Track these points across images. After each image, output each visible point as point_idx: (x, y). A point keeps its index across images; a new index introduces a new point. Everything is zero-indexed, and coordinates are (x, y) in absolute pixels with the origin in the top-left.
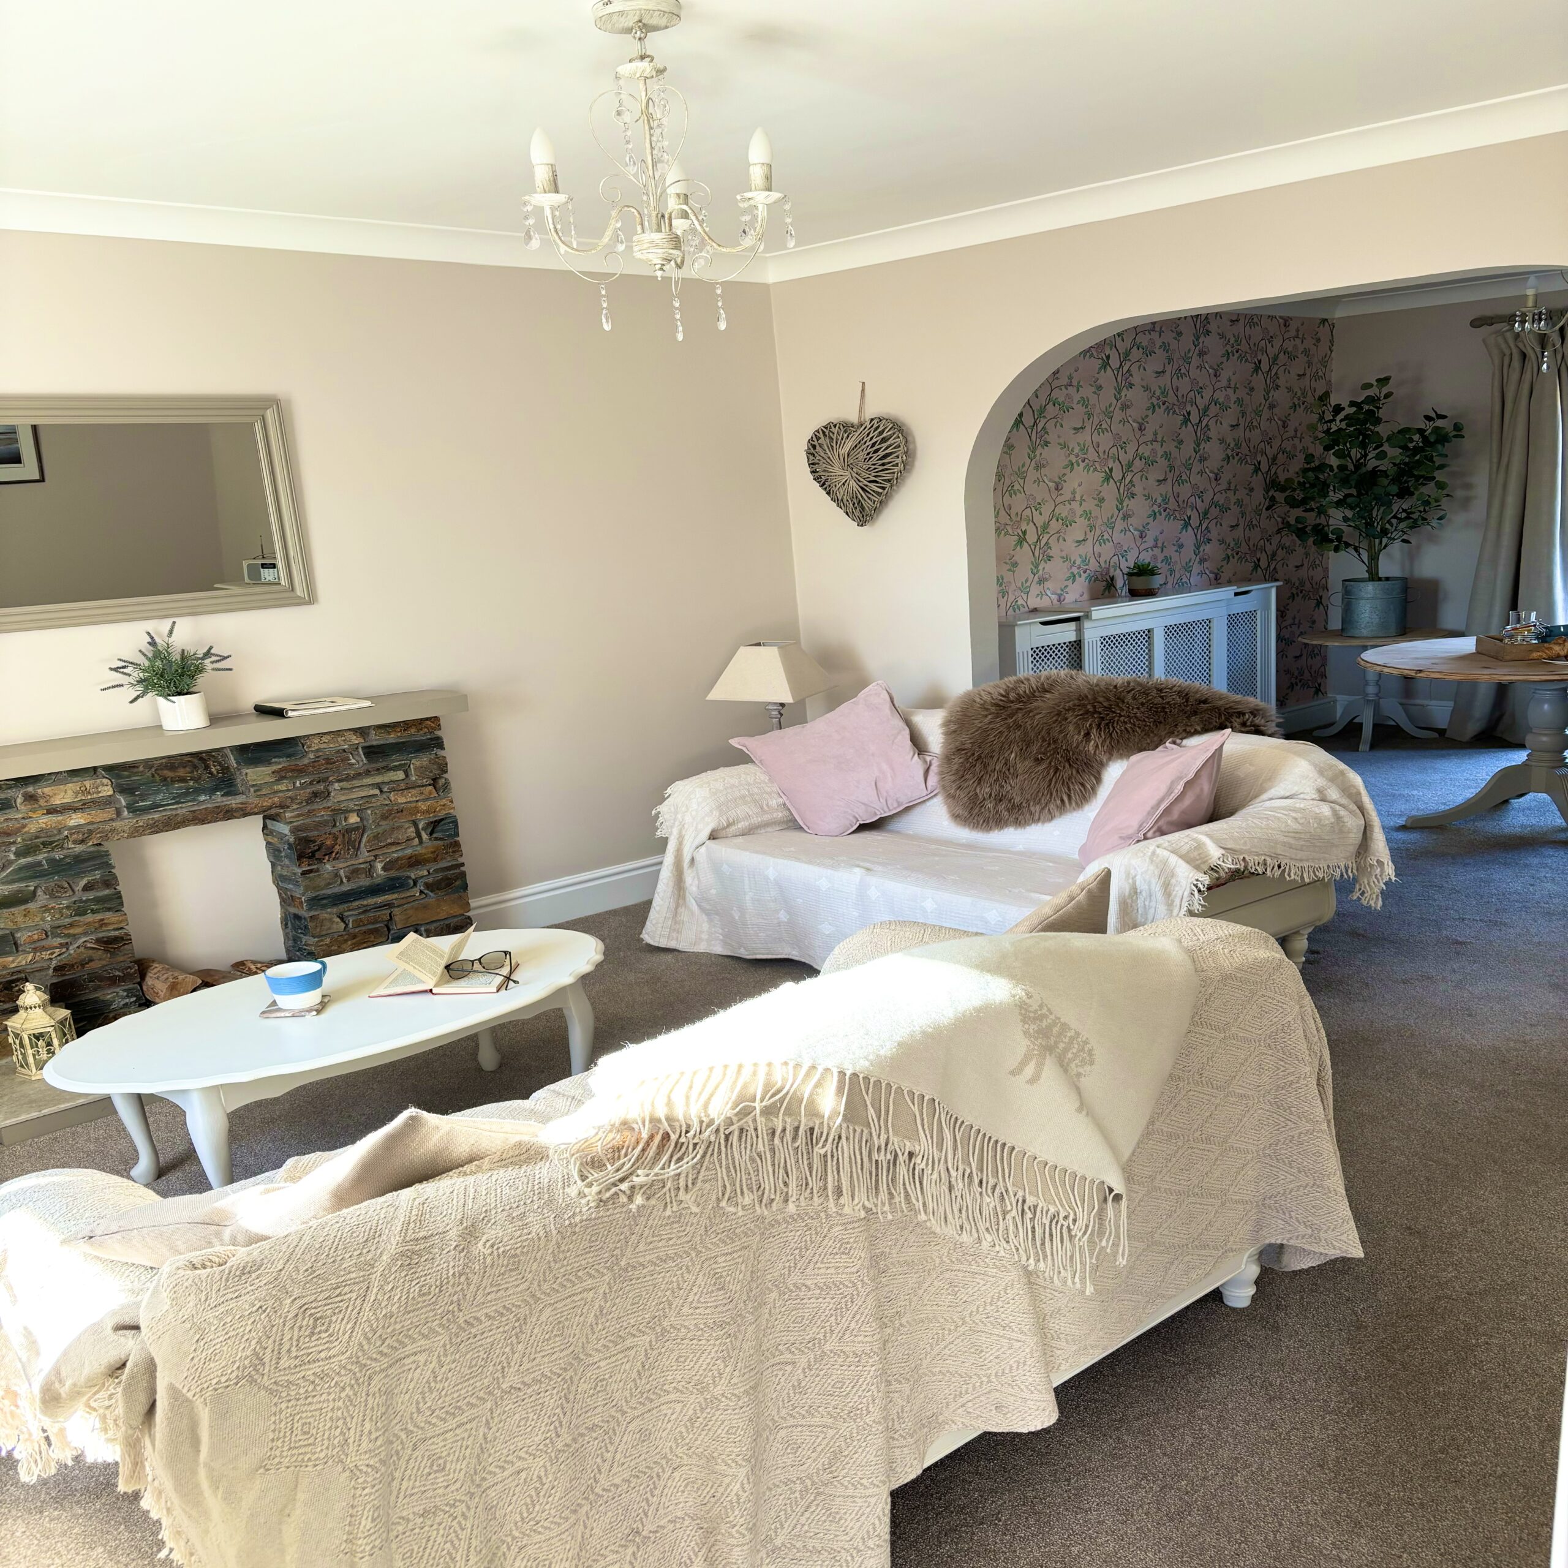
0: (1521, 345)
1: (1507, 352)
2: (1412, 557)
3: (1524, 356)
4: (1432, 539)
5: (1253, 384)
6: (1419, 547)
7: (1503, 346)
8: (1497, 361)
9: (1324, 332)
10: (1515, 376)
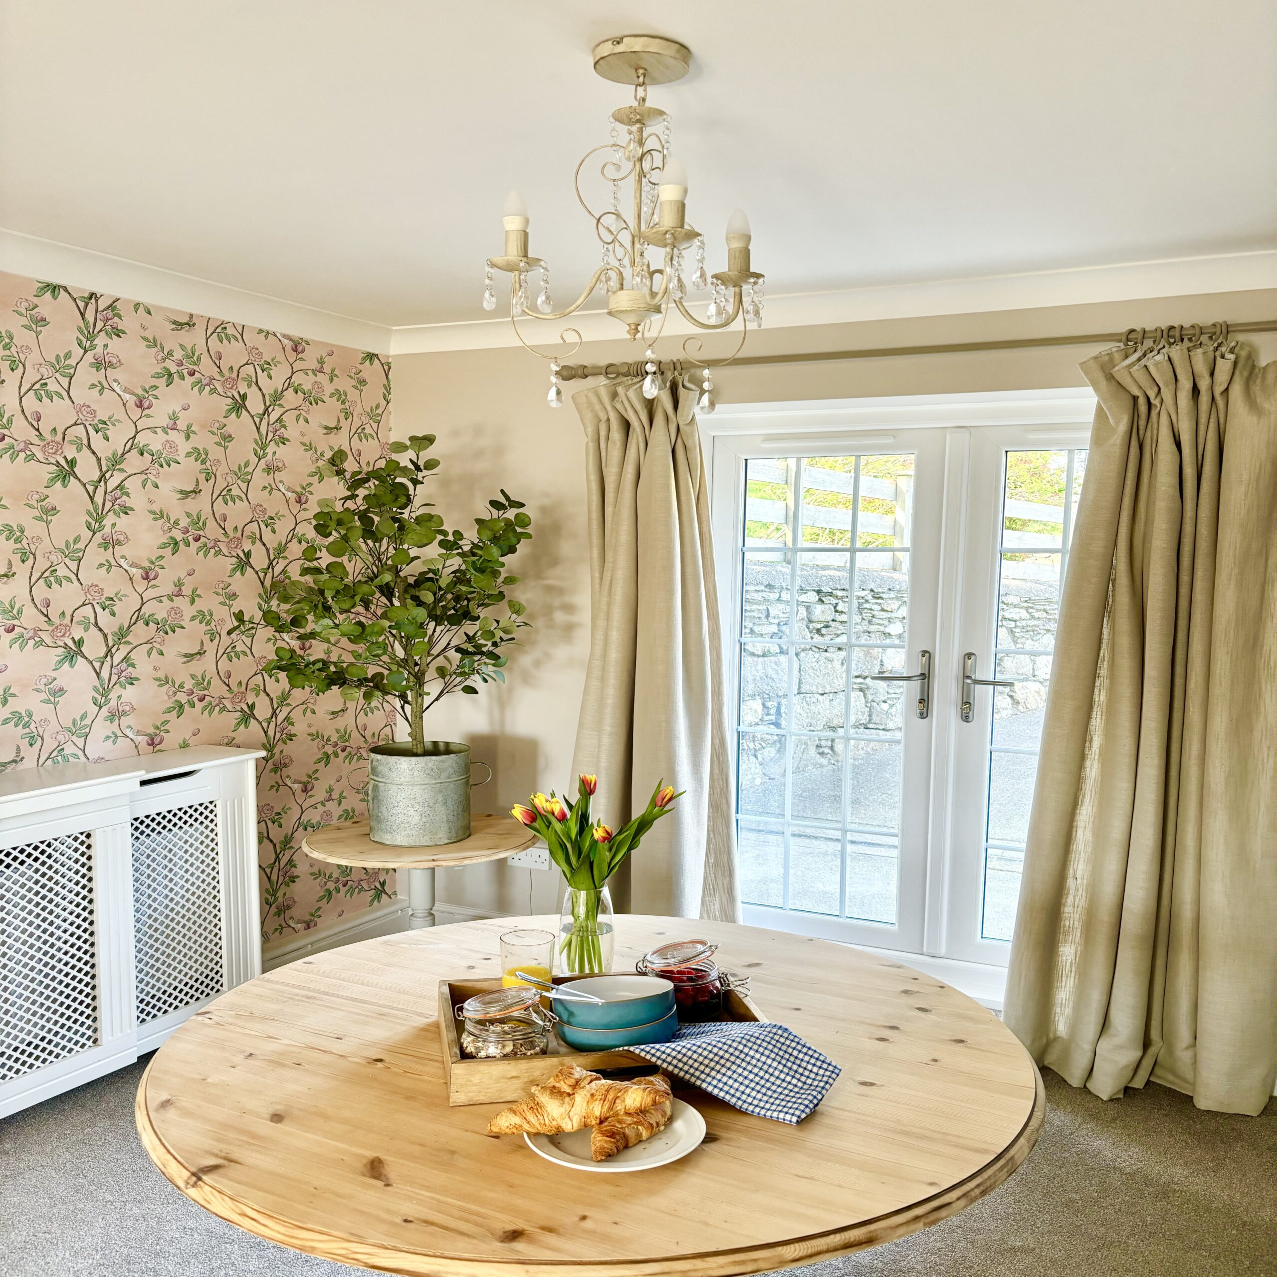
0: (619, 406)
1: (604, 417)
2: (502, 702)
3: (627, 426)
4: (527, 679)
5: (229, 429)
6: (510, 690)
7: (598, 407)
8: (590, 429)
9: (372, 372)
10: (615, 452)
